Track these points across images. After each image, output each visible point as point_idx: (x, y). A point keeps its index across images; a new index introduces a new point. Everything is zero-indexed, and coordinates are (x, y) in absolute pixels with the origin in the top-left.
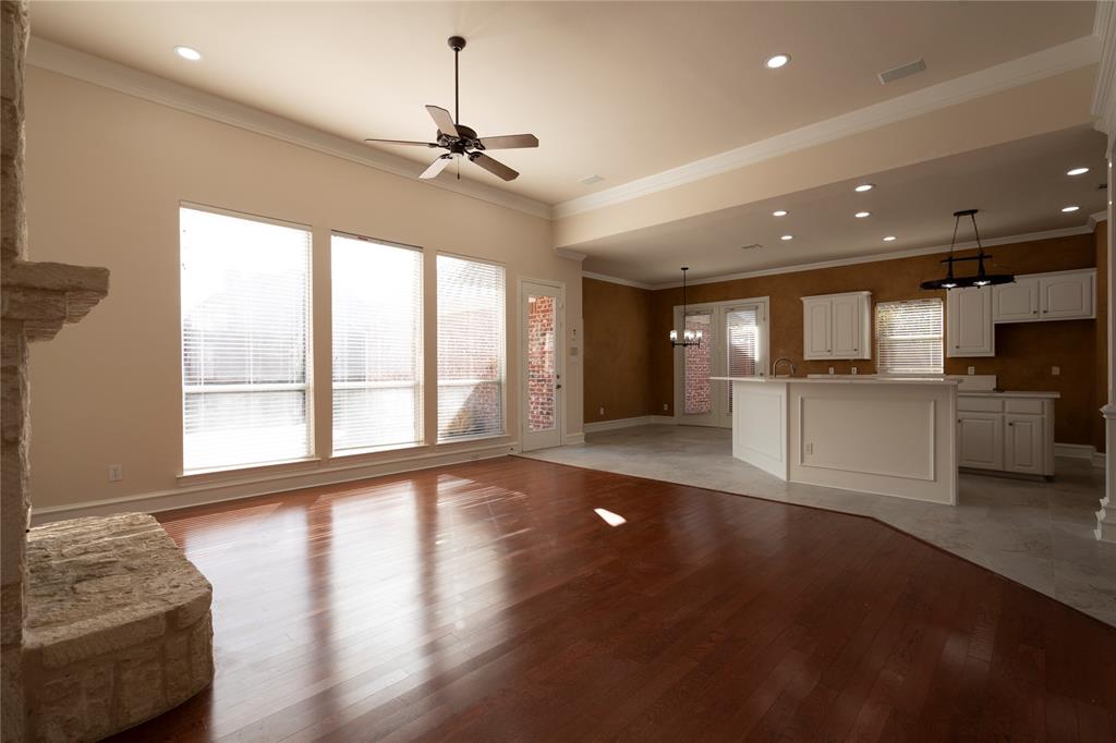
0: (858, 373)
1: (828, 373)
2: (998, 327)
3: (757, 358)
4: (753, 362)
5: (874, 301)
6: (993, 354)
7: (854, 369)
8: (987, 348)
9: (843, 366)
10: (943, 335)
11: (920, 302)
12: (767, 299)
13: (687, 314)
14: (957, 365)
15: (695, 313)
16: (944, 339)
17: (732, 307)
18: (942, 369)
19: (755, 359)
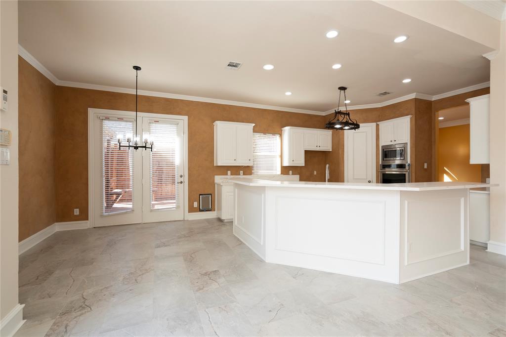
0: (244, 175)
1: (227, 174)
3: (177, 162)
4: (173, 164)
6: (304, 165)
7: (241, 172)
9: (236, 170)
10: (280, 154)
11: (270, 135)
12: (186, 118)
13: (107, 119)
14: (285, 170)
15: (116, 119)
16: (281, 156)
17: (156, 119)
18: (279, 171)
19: (176, 164)
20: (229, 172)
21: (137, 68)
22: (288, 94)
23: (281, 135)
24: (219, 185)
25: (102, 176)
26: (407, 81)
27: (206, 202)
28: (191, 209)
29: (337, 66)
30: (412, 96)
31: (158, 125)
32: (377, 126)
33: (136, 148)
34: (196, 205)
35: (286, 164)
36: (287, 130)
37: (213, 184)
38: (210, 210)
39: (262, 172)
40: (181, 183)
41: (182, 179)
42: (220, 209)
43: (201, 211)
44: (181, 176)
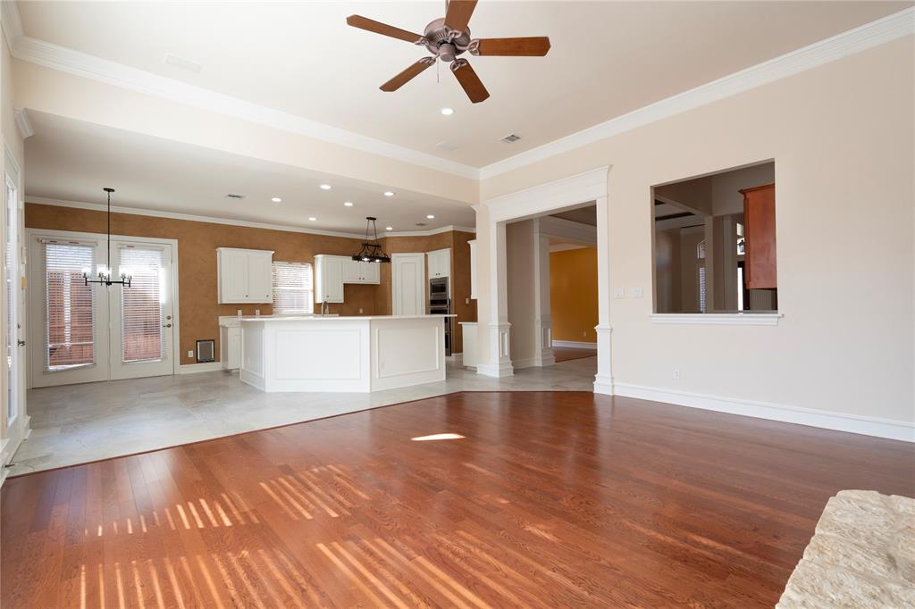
0: (261, 314)
1: (237, 314)
2: (345, 284)
3: (163, 299)
4: (157, 304)
5: (274, 259)
6: (342, 301)
7: (258, 311)
8: (340, 298)
9: (249, 309)
10: (312, 288)
11: (299, 264)
12: (175, 242)
13: (54, 242)
14: (319, 309)
15: (67, 242)
16: (314, 291)
17: (129, 244)
18: (311, 311)
19: (160, 302)
20: (240, 312)
21: (109, 190)
22: (313, 219)
23: (313, 264)
24: (225, 328)
25: (45, 319)
26: (430, 217)
27: (206, 350)
28: (185, 360)
29: (349, 204)
30: (450, 228)
31: (132, 251)
32: (426, 256)
33: (109, 283)
34: (191, 354)
35: (319, 300)
36: (319, 257)
37: (217, 327)
38: (213, 361)
39: (285, 311)
40: (169, 326)
41: (170, 322)
42: (226, 359)
43: (198, 362)
44: (169, 318)
